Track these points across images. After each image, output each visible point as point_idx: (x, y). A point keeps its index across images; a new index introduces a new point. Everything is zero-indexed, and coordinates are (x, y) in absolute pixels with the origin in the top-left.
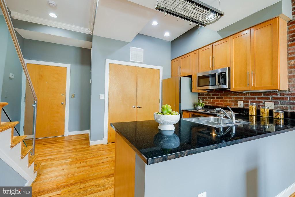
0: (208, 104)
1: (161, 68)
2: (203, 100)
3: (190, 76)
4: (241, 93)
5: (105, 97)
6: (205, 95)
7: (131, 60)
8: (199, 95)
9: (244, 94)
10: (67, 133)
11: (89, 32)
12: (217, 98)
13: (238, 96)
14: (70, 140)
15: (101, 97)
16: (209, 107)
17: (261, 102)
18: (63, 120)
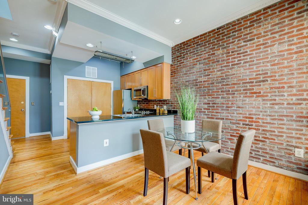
0: (142, 108)
1: (112, 82)
2: (140, 105)
3: (131, 89)
4: (155, 101)
5: (65, 104)
6: (141, 102)
7: (86, 76)
8: (138, 102)
9: (156, 101)
10: (28, 135)
11: (48, 52)
12: (146, 103)
13: (154, 102)
14: (32, 139)
15: (61, 104)
16: (143, 110)
17: (162, 105)
18: (24, 124)
